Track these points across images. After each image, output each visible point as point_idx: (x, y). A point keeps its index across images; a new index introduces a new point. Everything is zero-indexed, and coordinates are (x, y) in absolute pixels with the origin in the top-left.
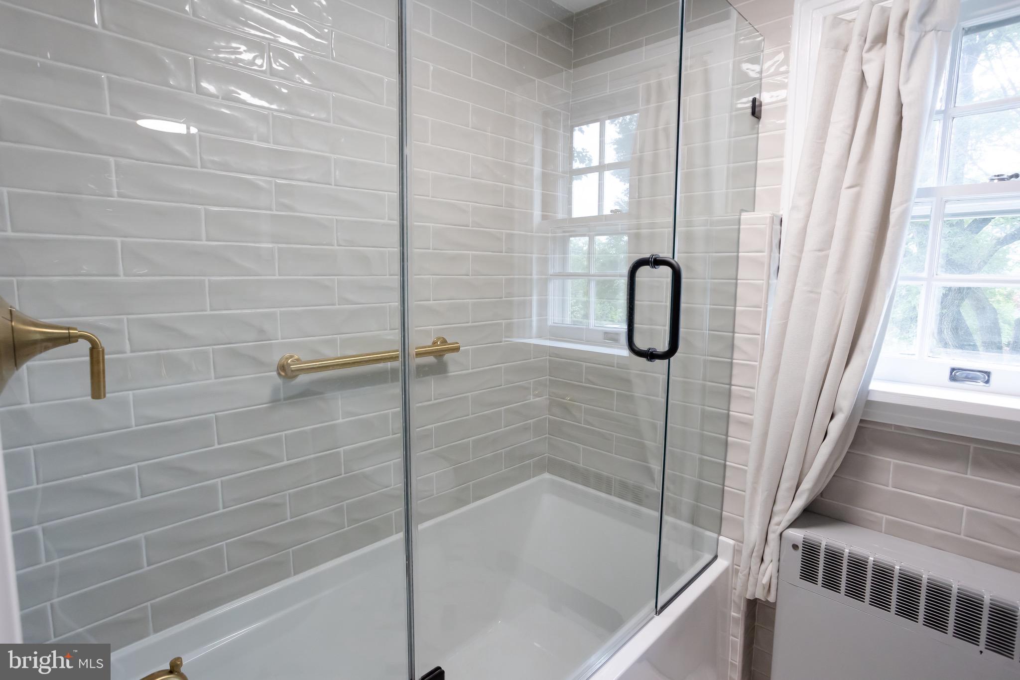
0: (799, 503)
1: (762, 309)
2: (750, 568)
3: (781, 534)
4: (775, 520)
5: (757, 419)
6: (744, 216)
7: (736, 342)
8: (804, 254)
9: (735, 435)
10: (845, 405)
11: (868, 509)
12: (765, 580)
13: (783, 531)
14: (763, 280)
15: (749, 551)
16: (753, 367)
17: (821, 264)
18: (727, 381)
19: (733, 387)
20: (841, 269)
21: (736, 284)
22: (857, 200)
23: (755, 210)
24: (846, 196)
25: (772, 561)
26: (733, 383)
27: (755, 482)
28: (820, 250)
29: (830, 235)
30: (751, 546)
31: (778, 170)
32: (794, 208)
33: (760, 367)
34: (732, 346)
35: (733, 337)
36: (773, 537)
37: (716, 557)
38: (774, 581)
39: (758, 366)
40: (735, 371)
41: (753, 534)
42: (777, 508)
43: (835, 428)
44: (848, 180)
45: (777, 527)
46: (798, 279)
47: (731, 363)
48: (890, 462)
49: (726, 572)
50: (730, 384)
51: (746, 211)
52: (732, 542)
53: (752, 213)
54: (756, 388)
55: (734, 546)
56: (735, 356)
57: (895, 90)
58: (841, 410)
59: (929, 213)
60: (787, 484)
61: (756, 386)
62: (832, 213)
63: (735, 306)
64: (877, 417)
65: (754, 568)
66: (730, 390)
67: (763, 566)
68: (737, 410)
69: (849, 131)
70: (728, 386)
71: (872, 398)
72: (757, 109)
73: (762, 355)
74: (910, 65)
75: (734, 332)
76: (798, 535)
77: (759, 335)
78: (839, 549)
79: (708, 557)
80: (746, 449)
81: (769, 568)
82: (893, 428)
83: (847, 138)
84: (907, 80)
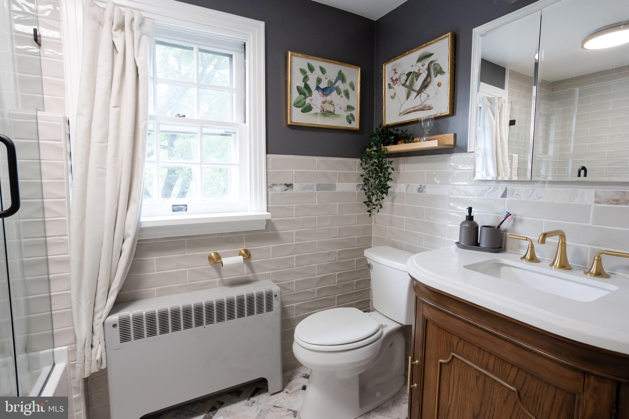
0: (112, 299)
1: (65, 181)
2: (85, 356)
3: (103, 323)
4: (97, 316)
5: (73, 256)
6: (40, 114)
7: (45, 205)
8: (91, 144)
9: (55, 271)
10: (131, 232)
11: (146, 288)
12: (98, 357)
13: (105, 321)
14: (63, 160)
15: (82, 345)
16: (65, 221)
17: (103, 151)
18: (43, 235)
19: (48, 238)
20: (116, 155)
21: (40, 163)
22: (119, 115)
23: (45, 111)
24: (113, 112)
25: (100, 342)
26: (47, 235)
27: (79, 297)
28: (102, 143)
29: (107, 134)
30: (83, 341)
31: (62, 86)
32: (79, 114)
33: (69, 220)
34: (43, 209)
35: (43, 202)
36: (98, 328)
37: (54, 365)
38: (104, 354)
39: (67, 220)
40: (48, 227)
41: (83, 332)
42: (97, 308)
43: (127, 247)
44: (113, 103)
45: (100, 320)
46: (90, 160)
47: (44, 221)
48: (154, 259)
49: (65, 371)
50: (45, 237)
51: (40, 111)
52: (65, 348)
53: (43, 112)
54: (68, 235)
55: (68, 349)
56: (46, 215)
57: (133, 59)
58: (129, 236)
59: (153, 129)
60: (101, 291)
61: (68, 232)
62: (106, 120)
63: (41, 179)
64: (146, 236)
65: (87, 355)
66: (46, 241)
67: (94, 350)
68: (53, 254)
69: (110, 74)
70: (44, 239)
71: (144, 226)
72: (38, 38)
73: (69, 212)
74: (138, 48)
75: (43, 198)
76: (115, 318)
77: (65, 198)
78: (140, 314)
79: (47, 369)
80: (67, 279)
81: (99, 349)
82: (152, 240)
83: (109, 77)
84: (138, 56)
